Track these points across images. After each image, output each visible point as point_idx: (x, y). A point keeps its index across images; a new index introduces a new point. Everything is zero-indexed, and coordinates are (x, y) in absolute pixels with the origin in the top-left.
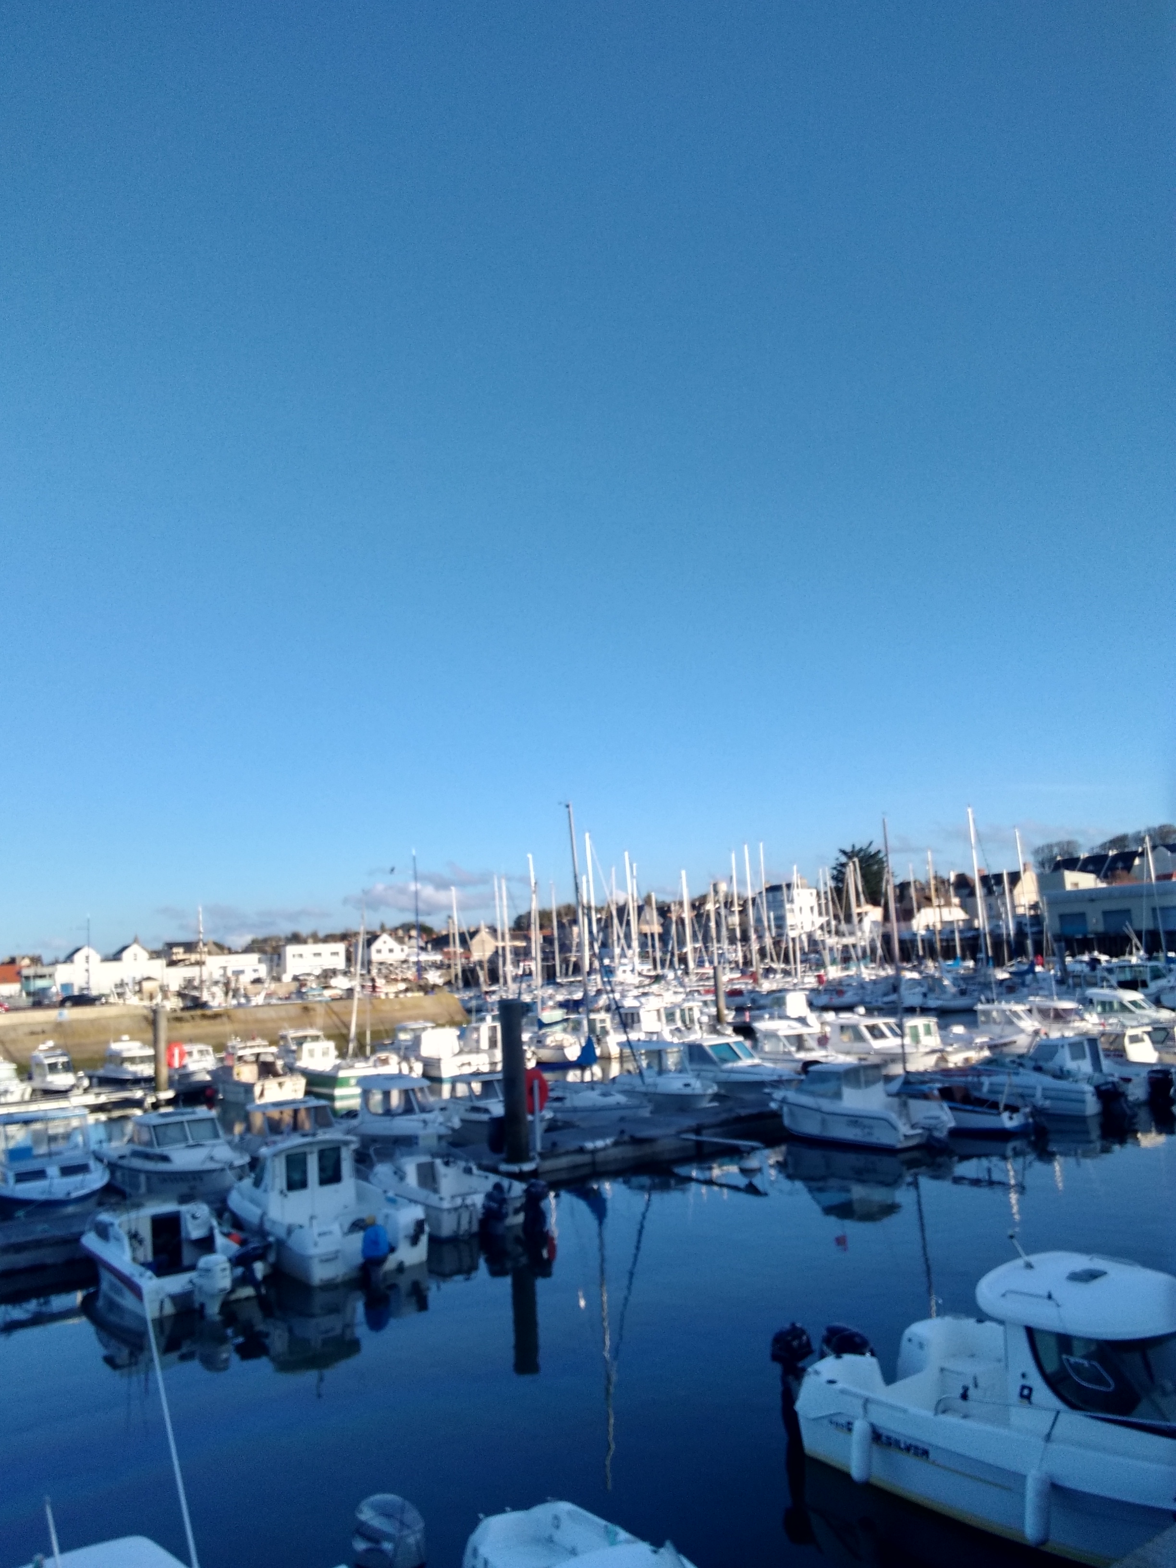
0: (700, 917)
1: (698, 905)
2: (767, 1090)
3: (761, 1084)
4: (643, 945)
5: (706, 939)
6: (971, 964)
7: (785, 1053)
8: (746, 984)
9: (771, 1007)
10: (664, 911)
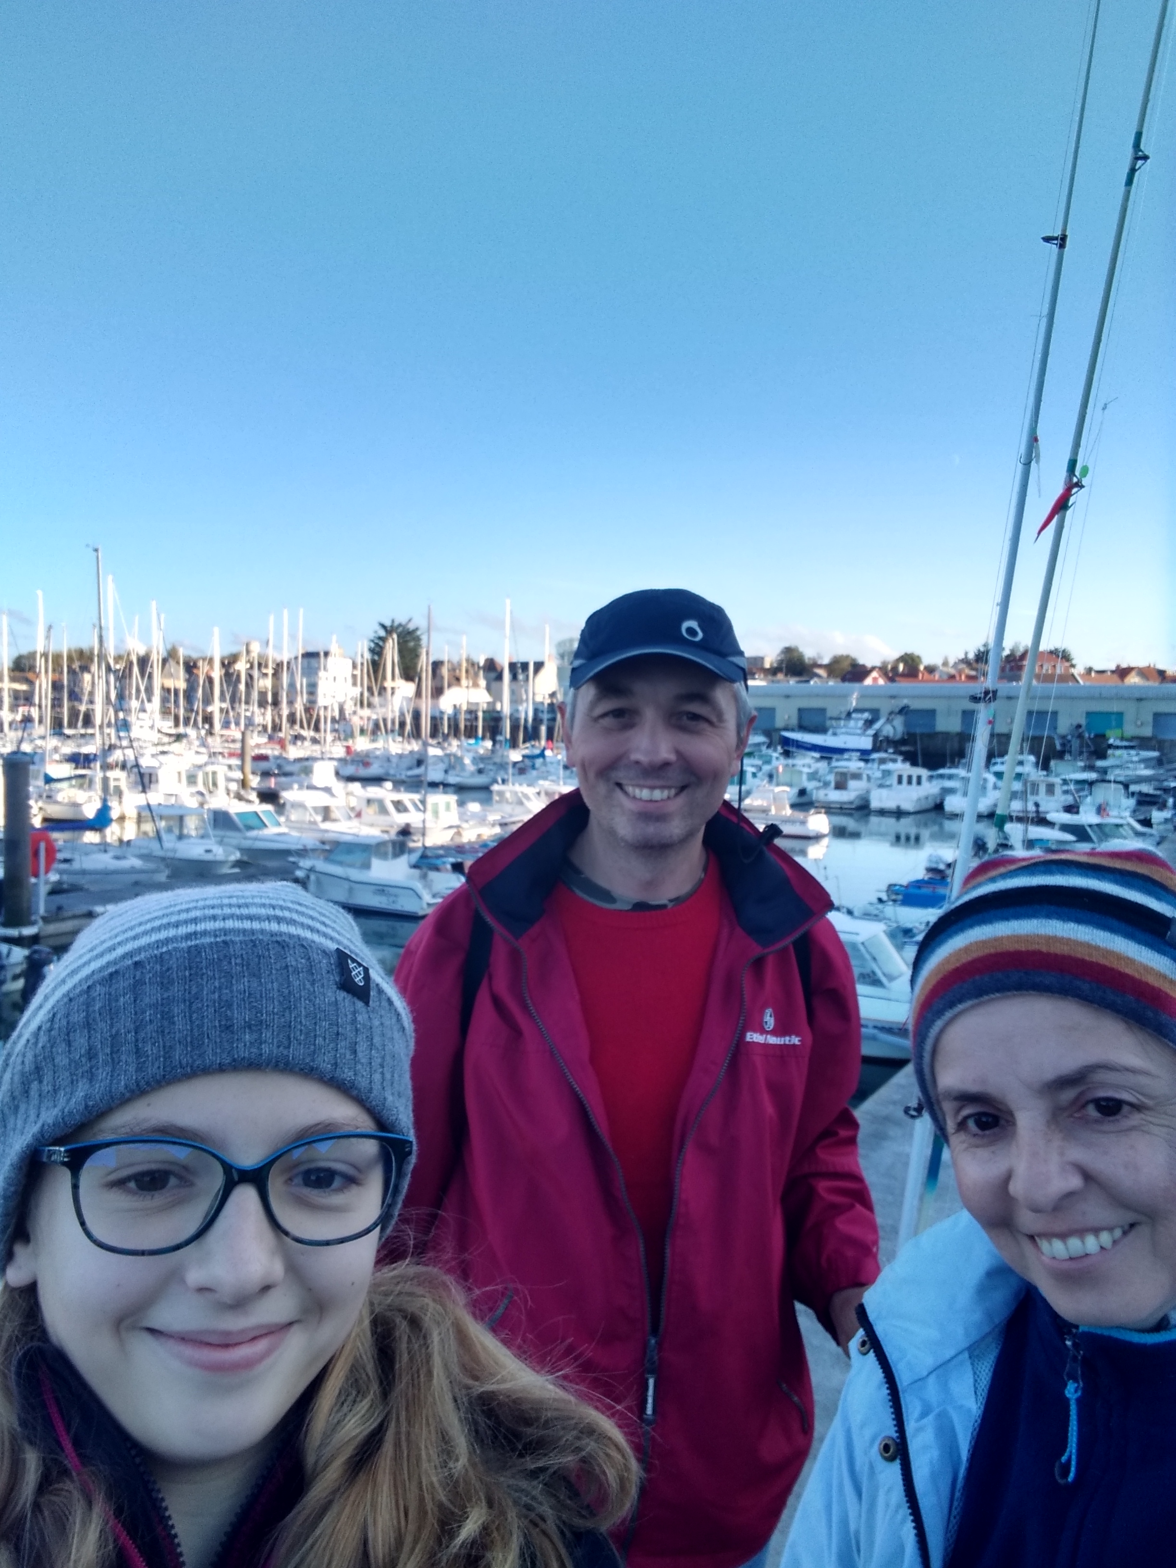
0: (230, 678)
1: (228, 663)
2: (292, 859)
3: (287, 853)
4: (164, 700)
5: (234, 700)
6: (489, 744)
7: (310, 822)
8: (272, 749)
9: (299, 775)
10: (190, 667)
